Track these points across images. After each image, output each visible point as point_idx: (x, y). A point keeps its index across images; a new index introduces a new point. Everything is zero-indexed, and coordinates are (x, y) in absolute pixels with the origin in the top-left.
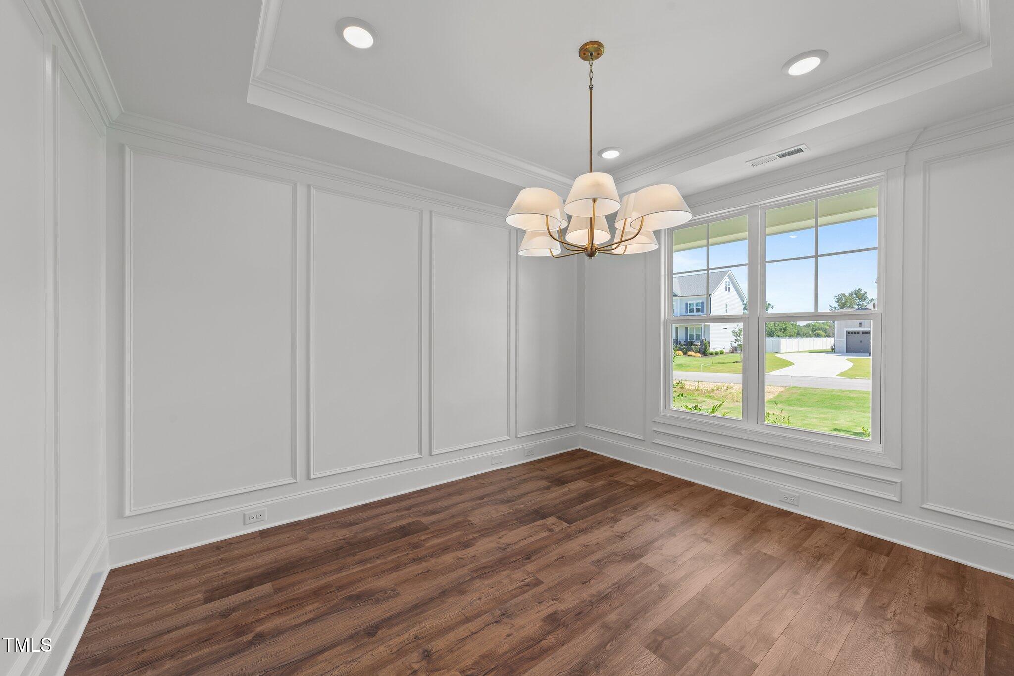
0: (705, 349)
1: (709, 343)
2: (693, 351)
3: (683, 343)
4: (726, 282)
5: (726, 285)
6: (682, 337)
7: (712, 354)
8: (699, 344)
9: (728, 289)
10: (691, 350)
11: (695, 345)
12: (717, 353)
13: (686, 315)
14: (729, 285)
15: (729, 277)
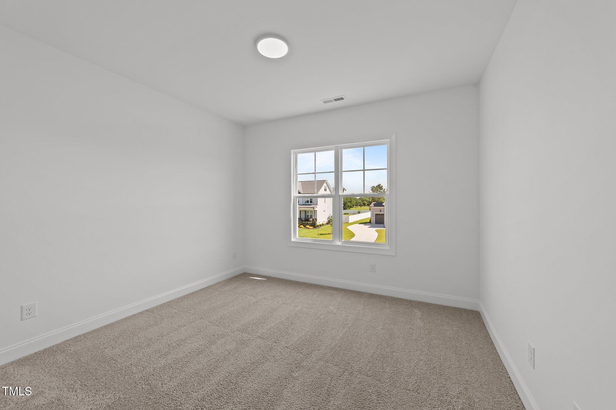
0: (315, 224)
1: (316, 220)
2: (309, 225)
3: (303, 220)
4: (325, 186)
5: (325, 188)
6: (303, 217)
7: (318, 226)
8: (312, 220)
9: (325, 190)
10: (308, 224)
11: (310, 221)
12: (320, 225)
13: (305, 204)
14: (326, 188)
15: (326, 183)
